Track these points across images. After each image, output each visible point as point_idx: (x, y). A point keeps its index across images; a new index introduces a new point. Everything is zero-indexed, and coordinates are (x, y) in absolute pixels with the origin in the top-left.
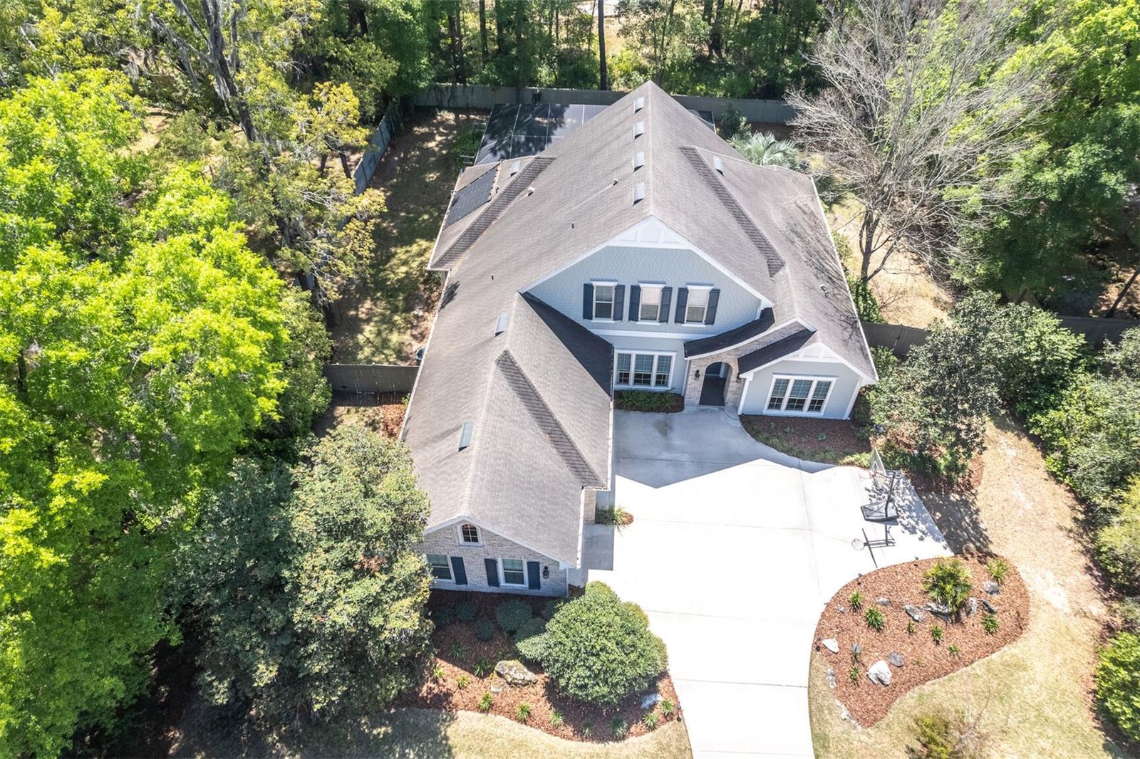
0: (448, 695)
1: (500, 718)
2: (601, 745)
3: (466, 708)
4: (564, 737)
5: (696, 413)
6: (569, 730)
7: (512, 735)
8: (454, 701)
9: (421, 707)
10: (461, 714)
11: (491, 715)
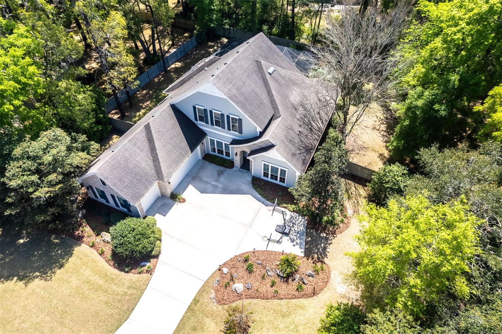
0: (83, 237)
1: (95, 251)
2: (119, 272)
3: (86, 244)
4: (110, 264)
5: (237, 171)
6: (112, 263)
7: (94, 258)
8: (83, 240)
9: (73, 238)
10: (83, 245)
11: (92, 249)
